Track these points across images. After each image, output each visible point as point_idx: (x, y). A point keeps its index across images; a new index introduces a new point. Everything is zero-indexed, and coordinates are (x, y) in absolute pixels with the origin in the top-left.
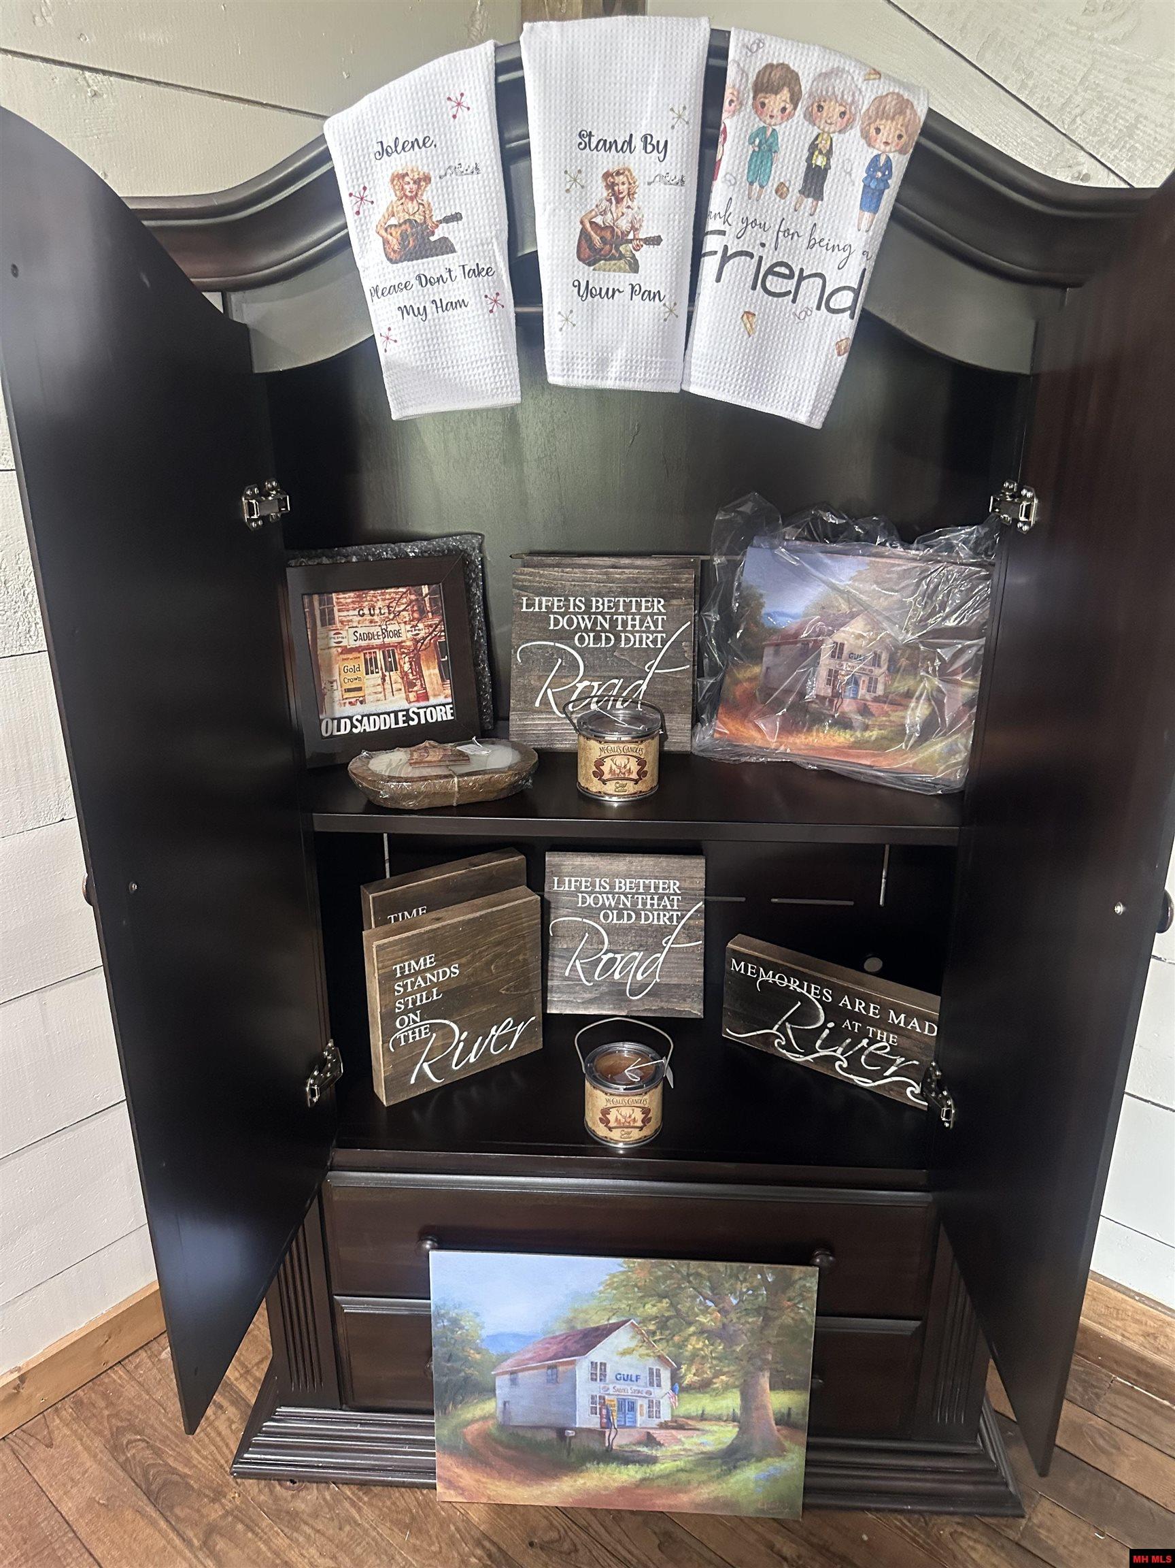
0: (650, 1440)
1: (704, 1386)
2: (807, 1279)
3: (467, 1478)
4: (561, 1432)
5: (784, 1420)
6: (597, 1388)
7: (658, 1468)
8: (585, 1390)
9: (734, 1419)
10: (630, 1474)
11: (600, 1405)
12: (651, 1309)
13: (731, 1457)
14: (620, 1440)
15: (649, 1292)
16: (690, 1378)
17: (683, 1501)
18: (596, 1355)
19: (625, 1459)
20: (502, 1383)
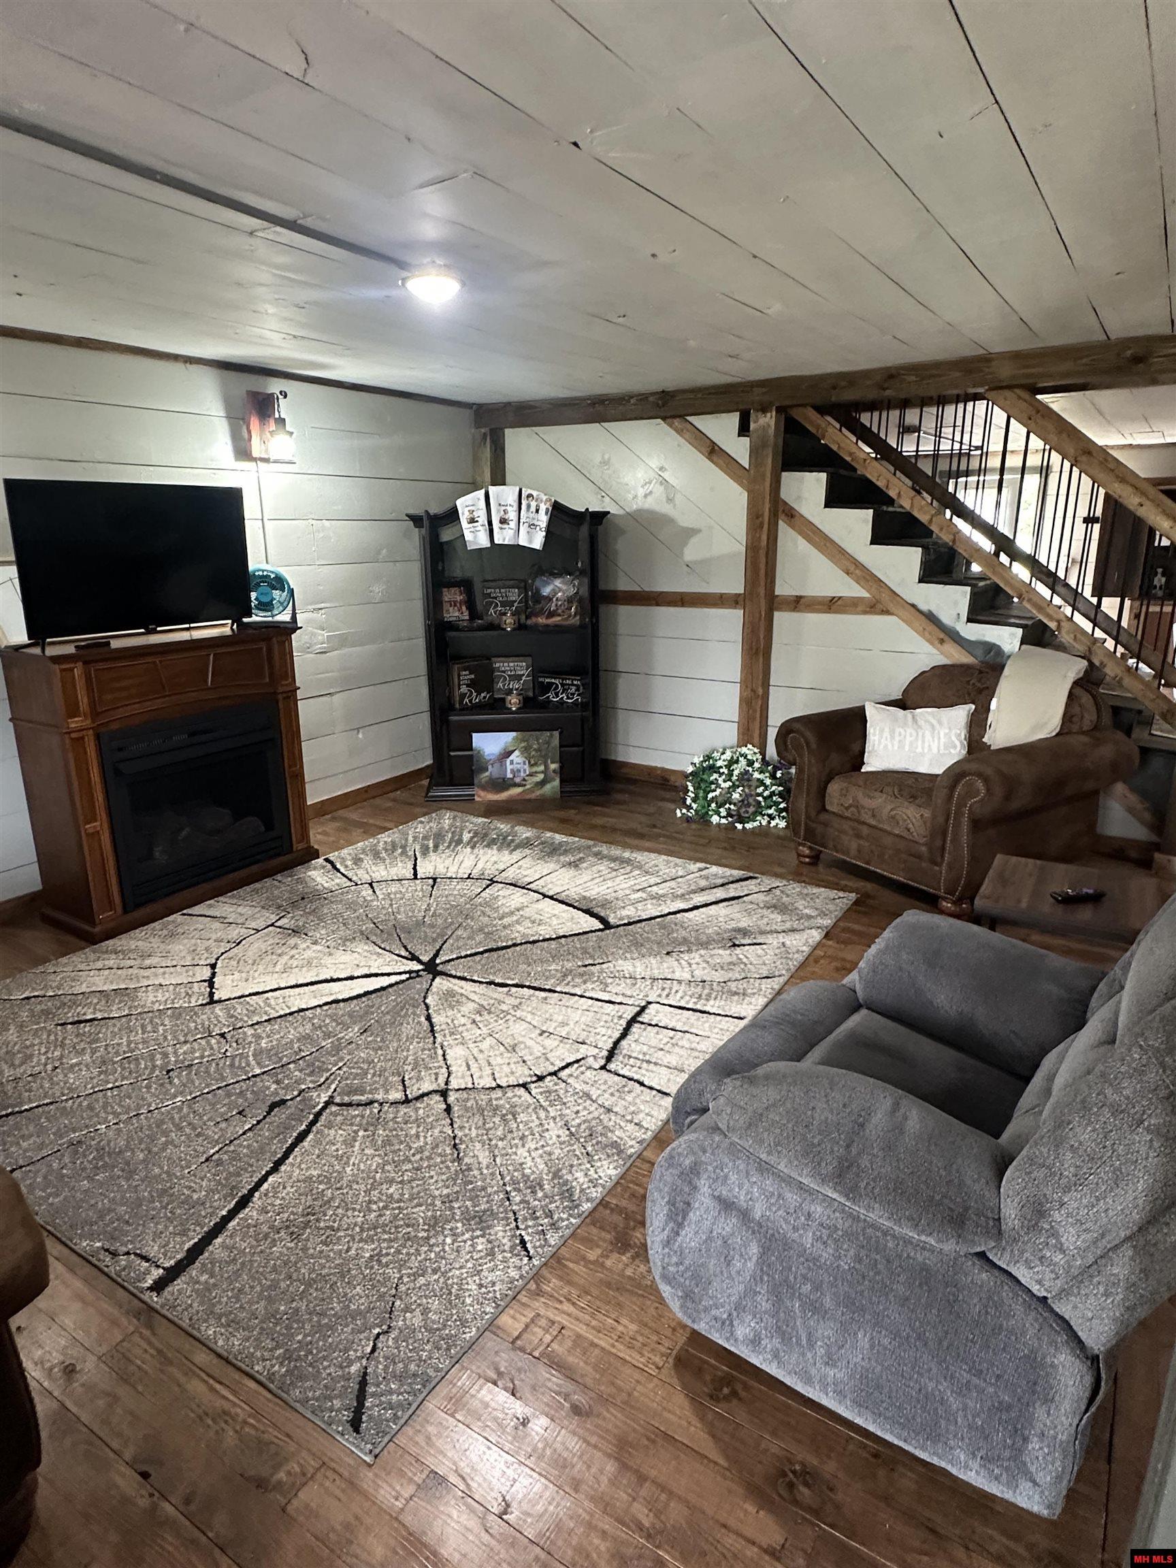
0: (524, 780)
1: (536, 764)
2: (556, 734)
3: (482, 793)
4: (504, 779)
5: (554, 771)
6: (511, 767)
7: (528, 787)
8: (509, 767)
9: (542, 772)
10: (520, 790)
11: (512, 771)
12: (523, 745)
13: (542, 783)
14: (517, 780)
15: (523, 740)
16: (532, 762)
17: (533, 796)
18: (511, 758)
19: (519, 785)
20: (490, 767)
